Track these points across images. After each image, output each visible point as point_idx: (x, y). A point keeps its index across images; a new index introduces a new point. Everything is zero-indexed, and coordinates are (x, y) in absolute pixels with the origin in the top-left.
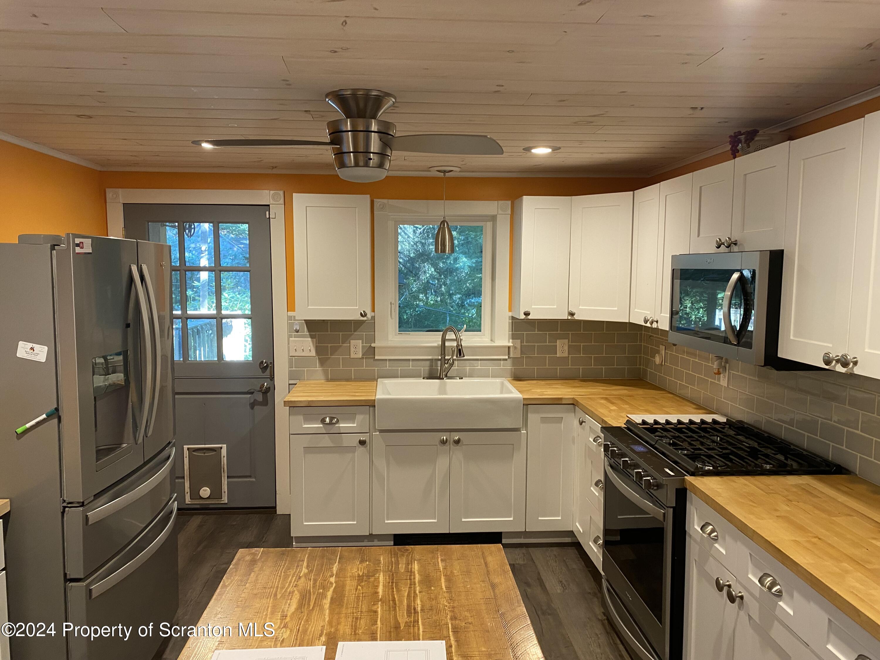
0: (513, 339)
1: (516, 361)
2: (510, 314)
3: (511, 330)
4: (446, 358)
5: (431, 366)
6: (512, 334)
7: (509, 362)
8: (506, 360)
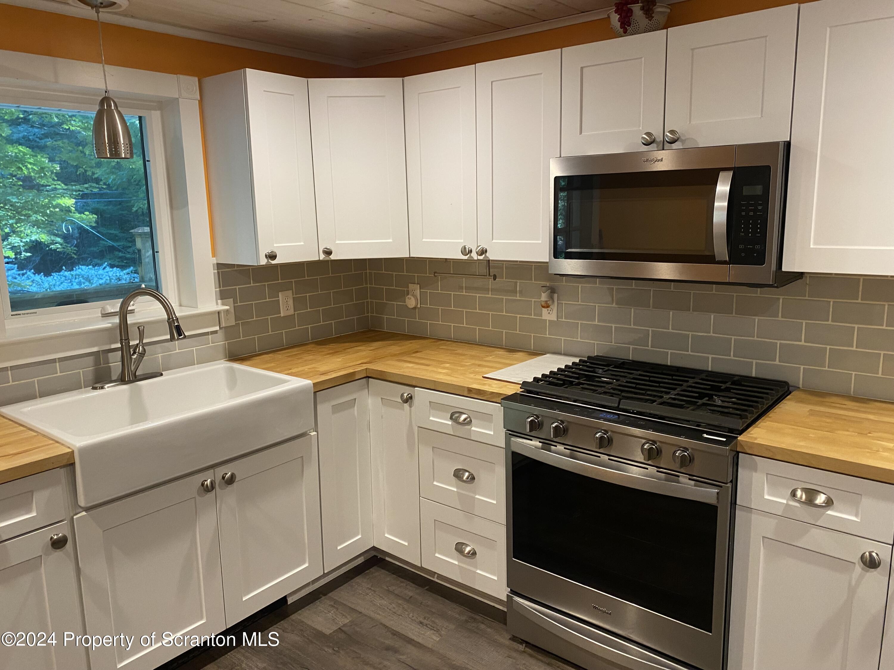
0: (221, 299)
1: (229, 332)
2: (214, 261)
3: (218, 285)
4: (131, 343)
5: (97, 363)
6: (220, 290)
7: (220, 335)
8: (215, 332)
